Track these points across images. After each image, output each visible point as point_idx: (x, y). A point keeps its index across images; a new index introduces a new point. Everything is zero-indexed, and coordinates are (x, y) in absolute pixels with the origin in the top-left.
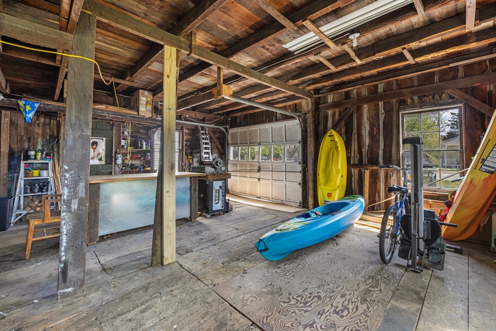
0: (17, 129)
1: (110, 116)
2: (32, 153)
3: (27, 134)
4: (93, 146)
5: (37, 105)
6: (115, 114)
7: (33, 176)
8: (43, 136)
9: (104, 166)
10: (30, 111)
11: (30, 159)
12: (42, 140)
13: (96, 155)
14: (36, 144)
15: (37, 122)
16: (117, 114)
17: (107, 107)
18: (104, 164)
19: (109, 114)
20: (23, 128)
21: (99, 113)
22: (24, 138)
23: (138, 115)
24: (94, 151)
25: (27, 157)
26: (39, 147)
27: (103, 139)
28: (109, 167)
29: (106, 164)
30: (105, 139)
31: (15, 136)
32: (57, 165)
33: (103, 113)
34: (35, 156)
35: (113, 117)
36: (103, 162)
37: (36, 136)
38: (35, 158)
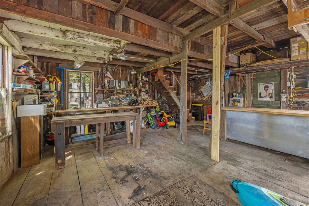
0: (231, 83)
1: (268, 67)
2: (235, 94)
3: (234, 86)
4: (266, 89)
5: (229, 72)
6: (271, 66)
7: (235, 105)
8: (241, 86)
9: (273, 102)
10: (227, 76)
11: (234, 97)
12: (240, 87)
13: (268, 94)
14: (237, 90)
15: (238, 79)
16: (273, 64)
17: (262, 63)
18: (274, 100)
19: (267, 66)
20: (233, 83)
21: (259, 67)
22: (234, 88)
23: (290, 60)
24: (266, 92)
25: (233, 96)
26: (239, 91)
27: (272, 84)
28: (277, 103)
29: (275, 101)
30: (274, 83)
31: (231, 87)
32: (245, 100)
33: (262, 67)
34: (236, 95)
35: (270, 68)
36: (273, 99)
37: (238, 86)
38: (236, 97)
